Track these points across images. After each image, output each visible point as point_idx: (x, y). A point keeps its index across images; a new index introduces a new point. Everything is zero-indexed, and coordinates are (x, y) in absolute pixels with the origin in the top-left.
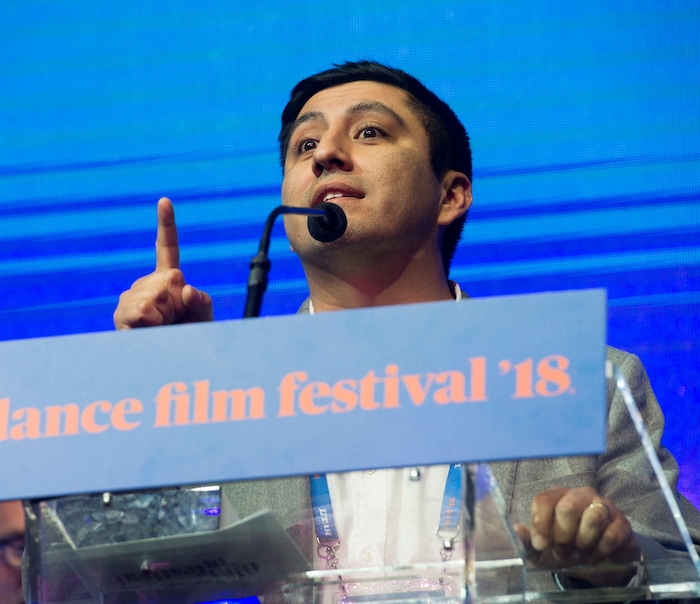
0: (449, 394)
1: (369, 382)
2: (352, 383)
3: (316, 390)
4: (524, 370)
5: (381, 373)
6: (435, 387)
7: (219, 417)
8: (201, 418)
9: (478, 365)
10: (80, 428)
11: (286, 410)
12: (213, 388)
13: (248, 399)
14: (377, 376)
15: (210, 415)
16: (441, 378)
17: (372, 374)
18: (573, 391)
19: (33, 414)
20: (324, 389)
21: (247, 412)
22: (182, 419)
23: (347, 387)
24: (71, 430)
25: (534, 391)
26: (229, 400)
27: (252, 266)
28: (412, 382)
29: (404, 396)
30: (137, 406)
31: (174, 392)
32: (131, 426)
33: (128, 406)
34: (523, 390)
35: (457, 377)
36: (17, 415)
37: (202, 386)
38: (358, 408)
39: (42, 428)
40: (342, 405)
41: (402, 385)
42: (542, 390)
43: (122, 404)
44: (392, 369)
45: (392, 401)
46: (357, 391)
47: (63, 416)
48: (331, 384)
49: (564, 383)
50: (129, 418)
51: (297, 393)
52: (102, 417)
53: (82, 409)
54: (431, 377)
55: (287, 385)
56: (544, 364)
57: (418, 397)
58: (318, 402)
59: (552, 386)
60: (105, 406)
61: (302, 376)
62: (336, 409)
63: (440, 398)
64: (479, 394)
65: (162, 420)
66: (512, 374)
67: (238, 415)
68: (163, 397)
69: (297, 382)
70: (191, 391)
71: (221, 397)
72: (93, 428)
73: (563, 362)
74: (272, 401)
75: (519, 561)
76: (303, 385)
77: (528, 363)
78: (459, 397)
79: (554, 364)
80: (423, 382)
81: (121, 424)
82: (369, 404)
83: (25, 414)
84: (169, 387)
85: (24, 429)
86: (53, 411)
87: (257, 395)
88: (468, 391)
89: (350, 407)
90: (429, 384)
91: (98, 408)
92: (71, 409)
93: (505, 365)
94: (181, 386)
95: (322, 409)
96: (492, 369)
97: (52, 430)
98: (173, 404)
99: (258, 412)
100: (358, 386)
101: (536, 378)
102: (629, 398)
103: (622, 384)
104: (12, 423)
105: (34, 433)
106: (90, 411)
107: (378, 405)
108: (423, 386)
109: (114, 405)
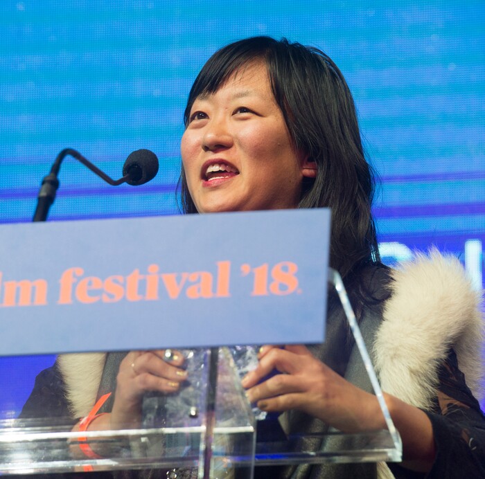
0: (199, 291)
2: (120, 278)
3: (90, 284)
4: (261, 273)
5: (144, 271)
6: (188, 284)
7: (9, 302)
9: (224, 268)
11: (64, 299)
12: (5, 278)
13: (34, 288)
14: (141, 273)
15: (2, 301)
16: (193, 277)
17: (137, 271)
18: (300, 291)
20: (97, 283)
21: (32, 300)
23: (116, 281)
25: (268, 290)
26: (18, 289)
27: (43, 184)
28: (169, 279)
29: (162, 291)
34: (259, 290)
35: (207, 276)
38: (124, 298)
40: (111, 296)
41: (161, 281)
42: (276, 291)
44: (153, 268)
45: (152, 294)
46: (124, 285)
48: (103, 278)
49: (293, 285)
51: (75, 285)
54: (185, 275)
55: (66, 279)
56: (277, 269)
57: (174, 293)
58: (91, 293)
59: (283, 287)
61: (79, 271)
62: (106, 299)
63: (192, 293)
64: (224, 292)
66: (251, 275)
67: (24, 302)
69: (75, 276)
73: (293, 267)
75: (251, 429)
76: (80, 278)
77: (265, 266)
78: (207, 293)
79: (285, 269)
80: (179, 279)
82: (133, 296)
87: (41, 286)
88: (215, 288)
89: (118, 298)
90: (183, 281)
93: (246, 269)
95: (94, 299)
96: (235, 271)
99: (41, 300)
100: (125, 281)
101: (270, 280)
102: (344, 299)
103: (339, 287)
107: (140, 297)
108: (178, 284)
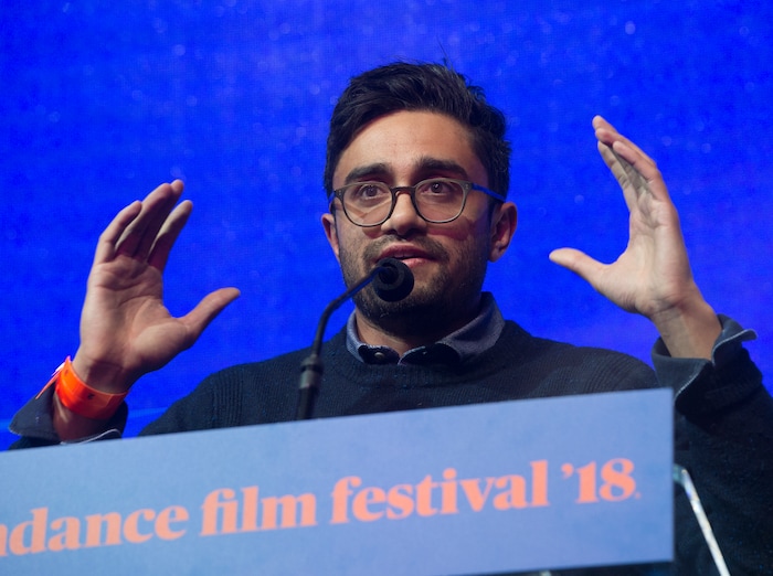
0: (509, 499)
1: (425, 488)
2: (409, 488)
3: (370, 496)
4: (587, 474)
5: (438, 478)
6: (495, 492)
7: (269, 524)
8: (249, 525)
9: (540, 469)
10: (122, 537)
11: (339, 517)
12: (262, 495)
13: (299, 506)
14: (433, 480)
15: (259, 524)
16: (501, 482)
17: (428, 478)
18: (638, 496)
19: (73, 524)
20: (379, 495)
21: (298, 520)
22: (229, 527)
23: (402, 492)
24: (113, 539)
25: (598, 495)
26: (280, 507)
27: (304, 369)
28: (471, 486)
29: (462, 501)
30: (182, 514)
31: (221, 499)
32: (175, 535)
33: (173, 514)
34: (587, 494)
35: (518, 482)
36: (56, 525)
37: (251, 493)
38: (415, 513)
39: (83, 538)
40: (398, 511)
41: (460, 490)
42: (606, 493)
43: (165, 513)
44: (450, 473)
45: (450, 506)
46: (414, 497)
47: (104, 526)
48: (386, 489)
49: (629, 486)
50: (174, 527)
51: (351, 499)
52: (145, 527)
53: (124, 518)
54: (490, 481)
55: (340, 492)
56: (607, 470)
57: (477, 502)
58: (372, 508)
59: (616, 490)
60: (149, 514)
61: (356, 481)
62: (391, 515)
63: (500, 503)
64: (540, 499)
65: (209, 528)
66: (576, 477)
67: (289, 522)
68: (210, 505)
69: (350, 487)
70: (239, 497)
71: (270, 504)
72: (134, 536)
73: (628, 466)
74: (325, 507)
76: (356, 490)
77: (592, 467)
78: (519, 502)
79: (618, 468)
80: (482, 486)
81: (164, 532)
82: (425, 510)
83: (64, 524)
84: (216, 493)
85: (63, 540)
86: (94, 522)
87: (308, 500)
88: (529, 496)
89: (407, 512)
90: (488, 490)
91: (141, 517)
92: (113, 519)
93: (568, 469)
94: (229, 493)
95: (376, 516)
96: (554, 473)
97: (93, 540)
98: (220, 512)
99: (309, 519)
100: (415, 491)
101: (599, 482)
102: (697, 507)
103: (690, 488)
104: (50, 533)
105: (73, 543)
106: (132, 520)
107: (435, 511)
108: (482, 492)
109: (157, 515)
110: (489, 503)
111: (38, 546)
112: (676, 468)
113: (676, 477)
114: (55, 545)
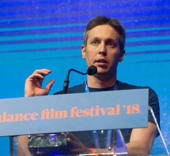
0: (111, 113)
1: (92, 110)
2: (88, 110)
3: (79, 111)
4: (129, 107)
5: (95, 108)
6: (108, 111)
7: (56, 117)
8: (52, 117)
9: (118, 106)
10: (23, 119)
11: (72, 116)
12: (55, 110)
13: (63, 113)
15: (54, 117)
16: (109, 109)
17: (93, 108)
18: (140, 113)
19: (12, 116)
20: (81, 111)
21: (63, 116)
22: (47, 118)
23: (87, 111)
24: (21, 120)
25: (131, 112)
26: (59, 113)
27: (65, 82)
28: (102, 110)
29: (100, 113)
30: (37, 114)
31: (46, 111)
32: (35, 119)
33: (35, 114)
34: (129, 112)
35: (113, 109)
36: (9, 116)
37: (52, 110)
38: (89, 115)
39: (14, 119)
40: (86, 115)
41: (100, 110)
42: (133, 112)
43: (33, 114)
44: (98, 107)
45: (97, 114)
46: (89, 112)
47: (19, 116)
48: (83, 110)
49: (138, 111)
50: (35, 117)
51: (75, 112)
52: (28, 117)
53: (24, 115)
54: (107, 109)
55: (73, 110)
56: (133, 106)
57: (104, 113)
58: (80, 114)
59: (135, 111)
60: (29, 114)
61: (76, 108)
62: (84, 116)
63: (109, 114)
64: (118, 113)
65: (43, 118)
66: (126, 108)
67: (61, 117)
68: (43, 112)
69: (75, 109)
70: (50, 111)
71: (57, 113)
72: (26, 119)
73: (138, 106)
74: (69, 114)
75: (127, 153)
76: (76, 110)
77: (130, 106)
78: (113, 114)
79: (136, 106)
80: (105, 110)
81: (33, 118)
82: (92, 115)
83: (10, 116)
84: (44, 110)
85: (10, 119)
86: (17, 115)
87: (65, 112)
88: (115, 112)
89: (88, 115)
90: (106, 111)
91: (28, 115)
92: (21, 115)
93: (124, 106)
94: (47, 110)
95: (81, 116)
96: (121, 107)
97: (17, 120)
98: (45, 114)
99: (65, 116)
100: (89, 111)
101: (132, 109)
102: (153, 115)
103: (152, 111)
104: (7, 118)
105: (12, 120)
106: (26, 115)
107: (94, 115)
108: (105, 111)
109: (31, 114)
110: (106, 113)
111: (4, 121)
112: (149, 106)
113: (149, 109)
114: (8, 120)
